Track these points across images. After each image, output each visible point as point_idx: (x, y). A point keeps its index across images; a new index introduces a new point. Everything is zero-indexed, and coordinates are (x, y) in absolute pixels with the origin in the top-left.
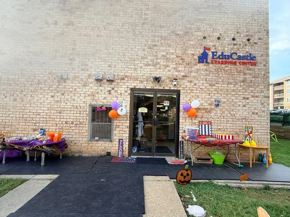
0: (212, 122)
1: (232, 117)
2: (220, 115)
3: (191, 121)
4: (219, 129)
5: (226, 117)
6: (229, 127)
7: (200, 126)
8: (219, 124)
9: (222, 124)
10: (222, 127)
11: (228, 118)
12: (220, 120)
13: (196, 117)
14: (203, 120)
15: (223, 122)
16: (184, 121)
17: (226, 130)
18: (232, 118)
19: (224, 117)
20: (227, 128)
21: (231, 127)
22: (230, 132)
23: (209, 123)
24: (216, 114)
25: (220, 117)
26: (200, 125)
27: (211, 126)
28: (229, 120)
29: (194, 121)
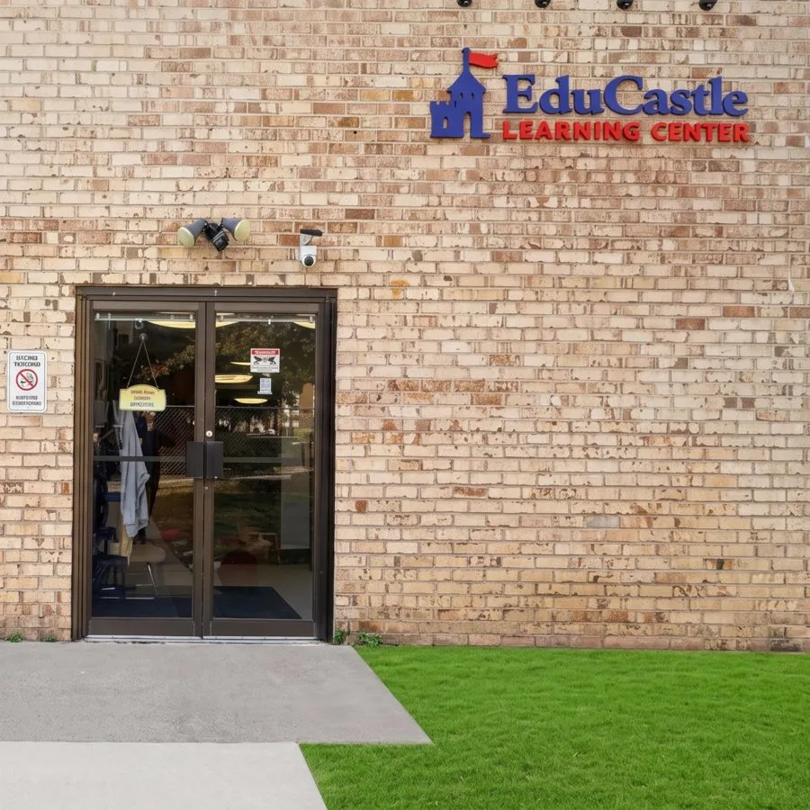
1: (614, 427)
2: (550, 414)
3: (395, 449)
4: (548, 490)
5: (584, 427)
6: (596, 480)
8: (546, 466)
9: (560, 466)
10: (564, 481)
11: (592, 433)
12: (550, 440)
15: (565, 453)
16: (359, 451)
17: (581, 493)
18: (612, 432)
19: (574, 426)
20: (591, 486)
21: (611, 480)
22: (605, 502)
24: (530, 413)
25: (549, 428)
28: (600, 440)
29: (411, 451)
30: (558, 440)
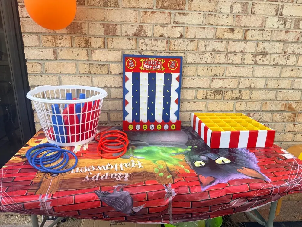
0: (190, 58)
1: (283, 36)
2: (229, 22)
3: (83, 53)
4: (219, 91)
5: (257, 35)
6: (261, 84)
7: (125, 79)
8: (219, 70)
9: (232, 71)
10: (233, 84)
11: (264, 41)
12: (226, 48)
13: (107, 33)
14: (143, 47)
15: (237, 59)
16: (48, 53)
17: (246, 94)
18: (280, 41)
19: (249, 34)
20: (254, 88)
21: (272, 84)
22: (264, 102)
23: (173, 64)
24: (212, 20)
25: (228, 36)
26: (129, 75)
27: (179, 79)
28: (268, 47)
29: (98, 55)
30: (233, 46)
